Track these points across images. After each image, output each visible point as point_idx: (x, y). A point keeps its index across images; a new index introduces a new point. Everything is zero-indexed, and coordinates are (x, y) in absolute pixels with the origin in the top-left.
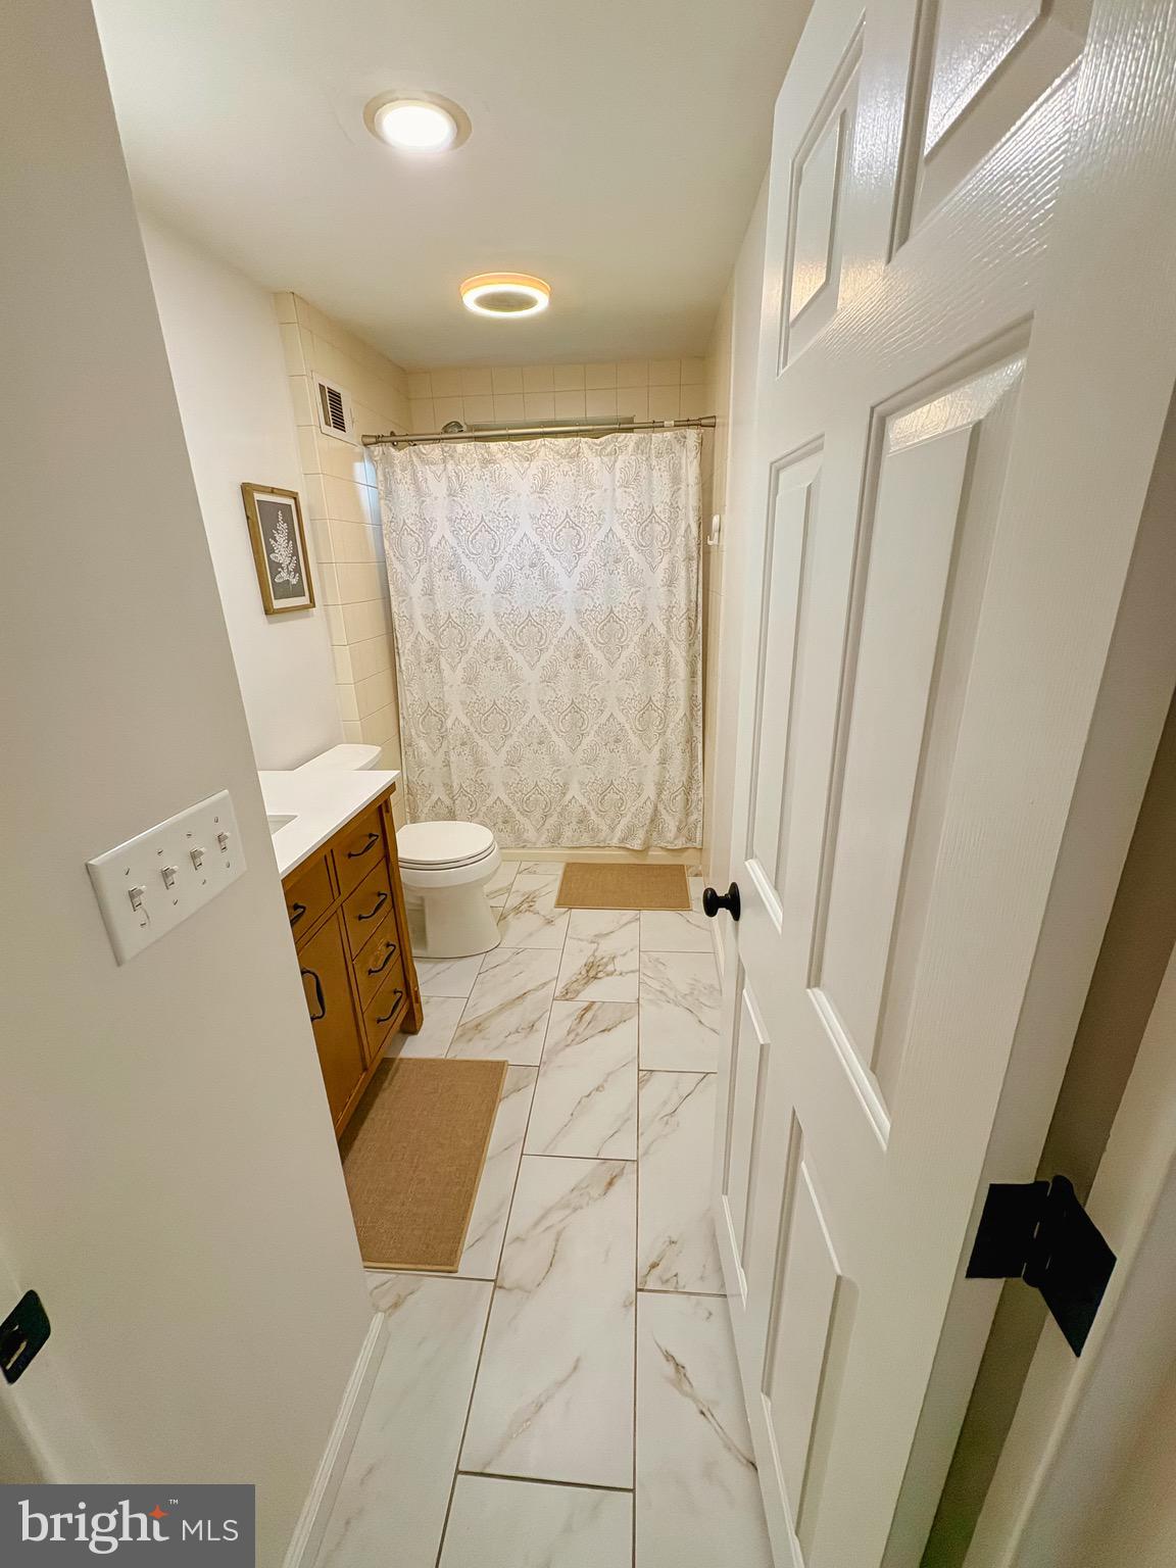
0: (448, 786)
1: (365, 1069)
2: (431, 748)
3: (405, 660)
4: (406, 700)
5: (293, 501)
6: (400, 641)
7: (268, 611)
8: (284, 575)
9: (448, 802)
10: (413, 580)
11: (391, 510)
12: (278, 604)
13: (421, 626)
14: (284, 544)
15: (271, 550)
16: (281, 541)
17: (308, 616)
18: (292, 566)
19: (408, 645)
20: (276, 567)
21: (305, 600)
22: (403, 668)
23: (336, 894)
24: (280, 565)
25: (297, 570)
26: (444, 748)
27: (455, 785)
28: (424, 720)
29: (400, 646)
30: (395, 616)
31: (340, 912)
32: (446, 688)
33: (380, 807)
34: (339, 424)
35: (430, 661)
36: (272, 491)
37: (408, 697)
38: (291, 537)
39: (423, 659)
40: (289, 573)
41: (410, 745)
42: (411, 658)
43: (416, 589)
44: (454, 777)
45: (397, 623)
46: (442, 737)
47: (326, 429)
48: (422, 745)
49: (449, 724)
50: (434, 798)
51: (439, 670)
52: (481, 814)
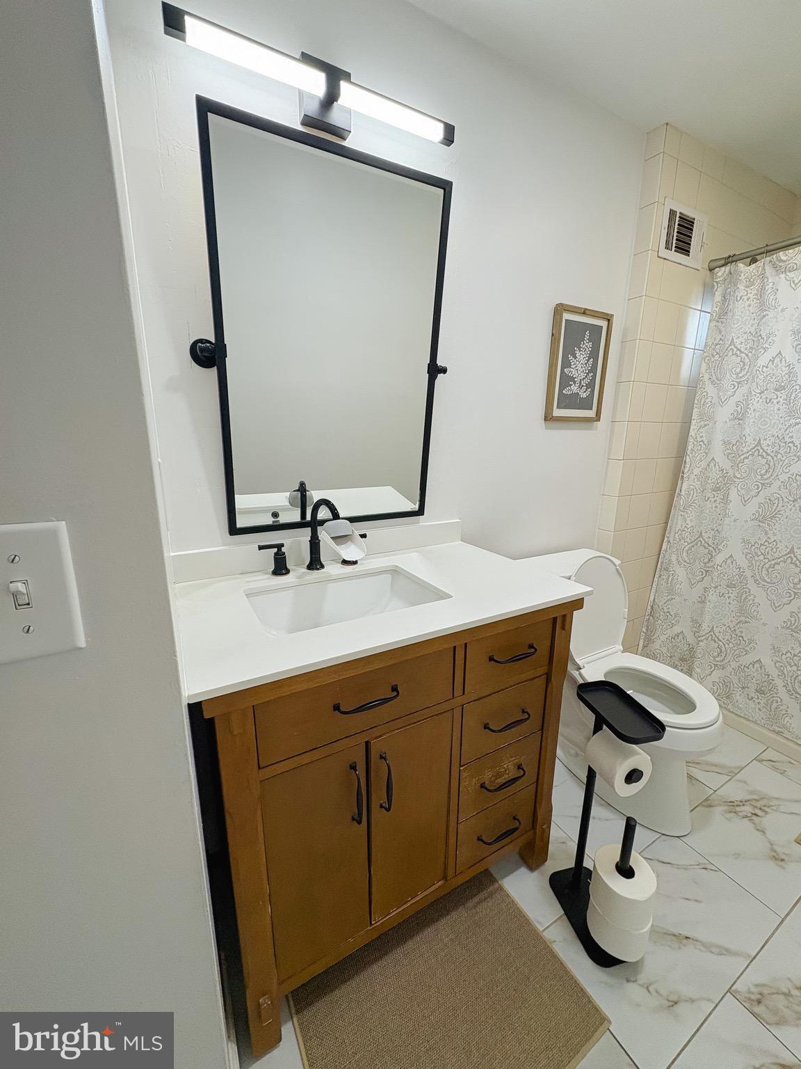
0: (696, 624)
1: (445, 878)
2: (689, 579)
3: (688, 485)
4: (676, 524)
5: (607, 323)
6: (688, 466)
7: (548, 418)
8: (574, 388)
9: (691, 639)
10: (722, 403)
11: (720, 332)
12: (557, 412)
13: (718, 452)
14: (584, 361)
15: (566, 364)
16: (581, 356)
17: (591, 429)
18: (587, 381)
19: (696, 471)
20: (567, 380)
21: (591, 413)
22: (683, 493)
23: (458, 691)
24: (573, 379)
25: (591, 385)
26: (705, 583)
27: (705, 626)
28: (690, 549)
29: (686, 471)
30: (691, 440)
31: (457, 712)
32: (727, 520)
33: (555, 619)
34: (683, 247)
35: (717, 489)
36: (585, 312)
37: (677, 522)
38: (594, 355)
39: (709, 487)
40: (581, 387)
41: (667, 569)
42: (697, 484)
43: (723, 414)
44: (707, 617)
45: (690, 447)
46: (707, 571)
47: (664, 253)
48: (681, 573)
49: (719, 559)
50: (677, 629)
51: (726, 500)
52: (729, 669)
